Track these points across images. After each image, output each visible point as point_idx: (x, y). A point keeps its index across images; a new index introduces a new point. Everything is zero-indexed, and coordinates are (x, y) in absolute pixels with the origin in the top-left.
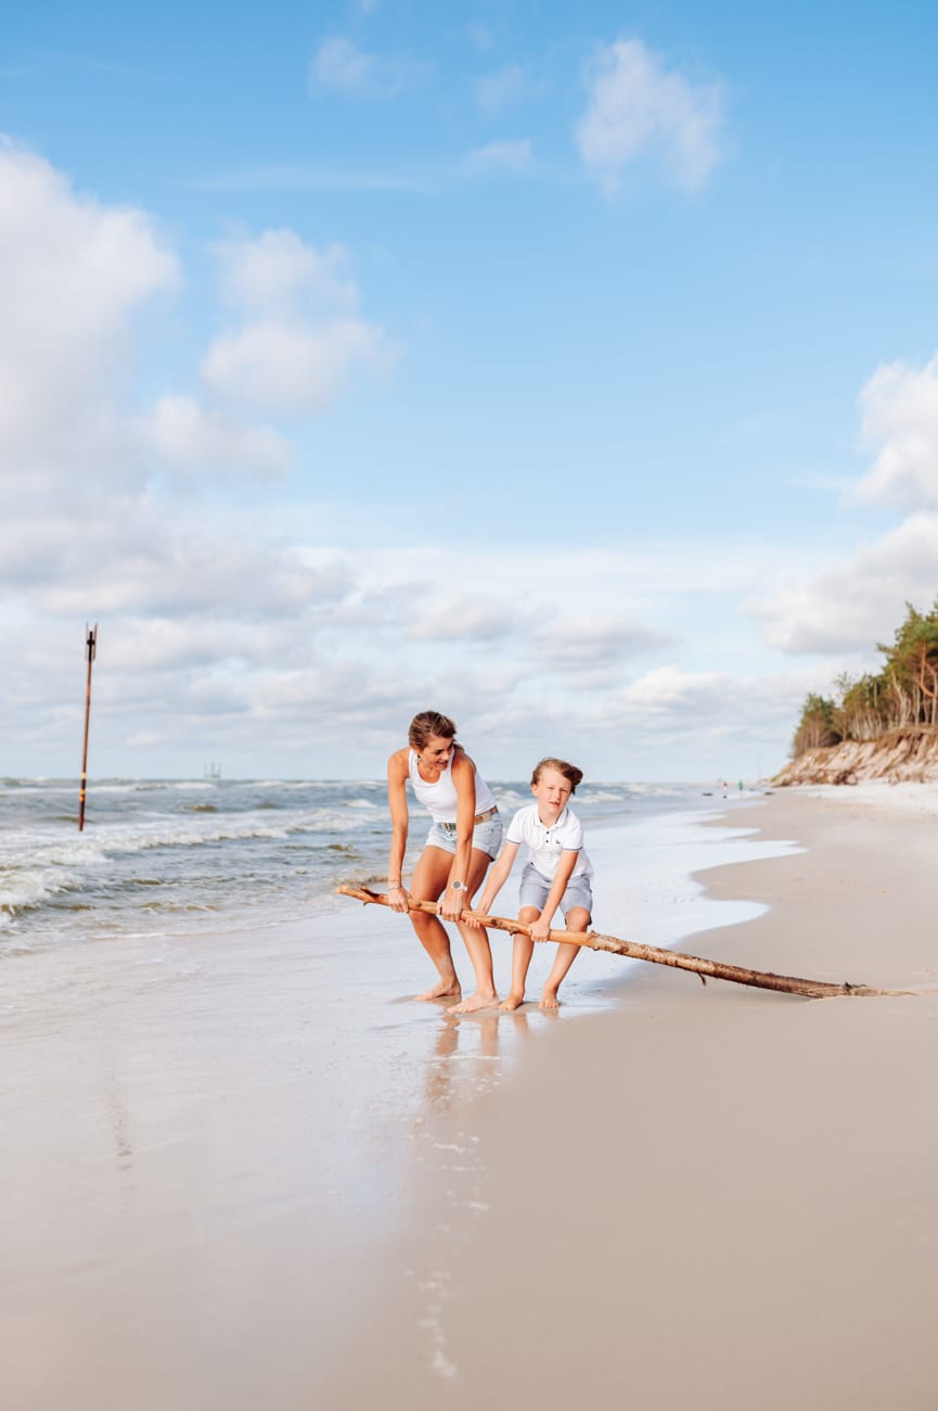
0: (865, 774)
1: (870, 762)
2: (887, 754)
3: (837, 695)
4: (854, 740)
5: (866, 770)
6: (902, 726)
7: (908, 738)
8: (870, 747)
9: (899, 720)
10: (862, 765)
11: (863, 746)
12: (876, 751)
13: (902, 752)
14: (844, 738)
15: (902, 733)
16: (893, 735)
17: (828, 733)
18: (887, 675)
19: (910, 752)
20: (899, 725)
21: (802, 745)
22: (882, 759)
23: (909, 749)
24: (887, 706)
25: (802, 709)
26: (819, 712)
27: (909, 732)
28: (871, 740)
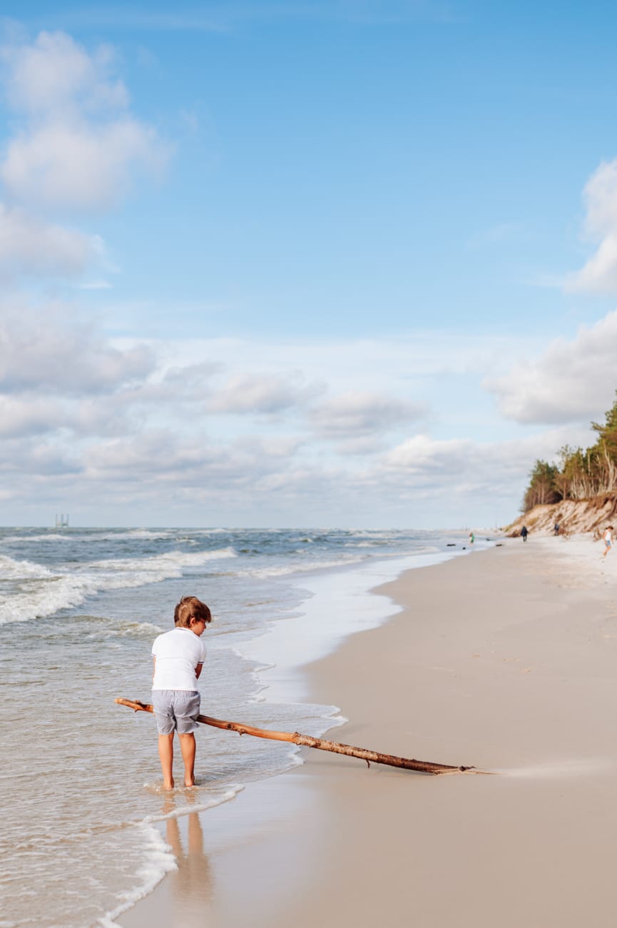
0: (577, 528)
1: (581, 519)
2: (596, 513)
3: (560, 463)
4: (571, 499)
5: (578, 525)
6: (610, 489)
7: (612, 500)
8: (584, 505)
9: (607, 485)
10: (576, 521)
11: (579, 504)
12: (587, 509)
13: (607, 511)
14: (564, 497)
15: (608, 496)
16: (600, 497)
17: (551, 493)
18: (600, 446)
19: (614, 511)
20: (607, 489)
21: (531, 502)
22: (591, 518)
23: (612, 510)
24: (598, 471)
25: (531, 473)
26: (545, 475)
27: (613, 495)
28: (585, 500)
